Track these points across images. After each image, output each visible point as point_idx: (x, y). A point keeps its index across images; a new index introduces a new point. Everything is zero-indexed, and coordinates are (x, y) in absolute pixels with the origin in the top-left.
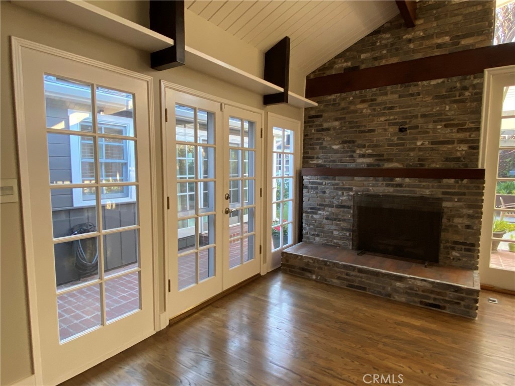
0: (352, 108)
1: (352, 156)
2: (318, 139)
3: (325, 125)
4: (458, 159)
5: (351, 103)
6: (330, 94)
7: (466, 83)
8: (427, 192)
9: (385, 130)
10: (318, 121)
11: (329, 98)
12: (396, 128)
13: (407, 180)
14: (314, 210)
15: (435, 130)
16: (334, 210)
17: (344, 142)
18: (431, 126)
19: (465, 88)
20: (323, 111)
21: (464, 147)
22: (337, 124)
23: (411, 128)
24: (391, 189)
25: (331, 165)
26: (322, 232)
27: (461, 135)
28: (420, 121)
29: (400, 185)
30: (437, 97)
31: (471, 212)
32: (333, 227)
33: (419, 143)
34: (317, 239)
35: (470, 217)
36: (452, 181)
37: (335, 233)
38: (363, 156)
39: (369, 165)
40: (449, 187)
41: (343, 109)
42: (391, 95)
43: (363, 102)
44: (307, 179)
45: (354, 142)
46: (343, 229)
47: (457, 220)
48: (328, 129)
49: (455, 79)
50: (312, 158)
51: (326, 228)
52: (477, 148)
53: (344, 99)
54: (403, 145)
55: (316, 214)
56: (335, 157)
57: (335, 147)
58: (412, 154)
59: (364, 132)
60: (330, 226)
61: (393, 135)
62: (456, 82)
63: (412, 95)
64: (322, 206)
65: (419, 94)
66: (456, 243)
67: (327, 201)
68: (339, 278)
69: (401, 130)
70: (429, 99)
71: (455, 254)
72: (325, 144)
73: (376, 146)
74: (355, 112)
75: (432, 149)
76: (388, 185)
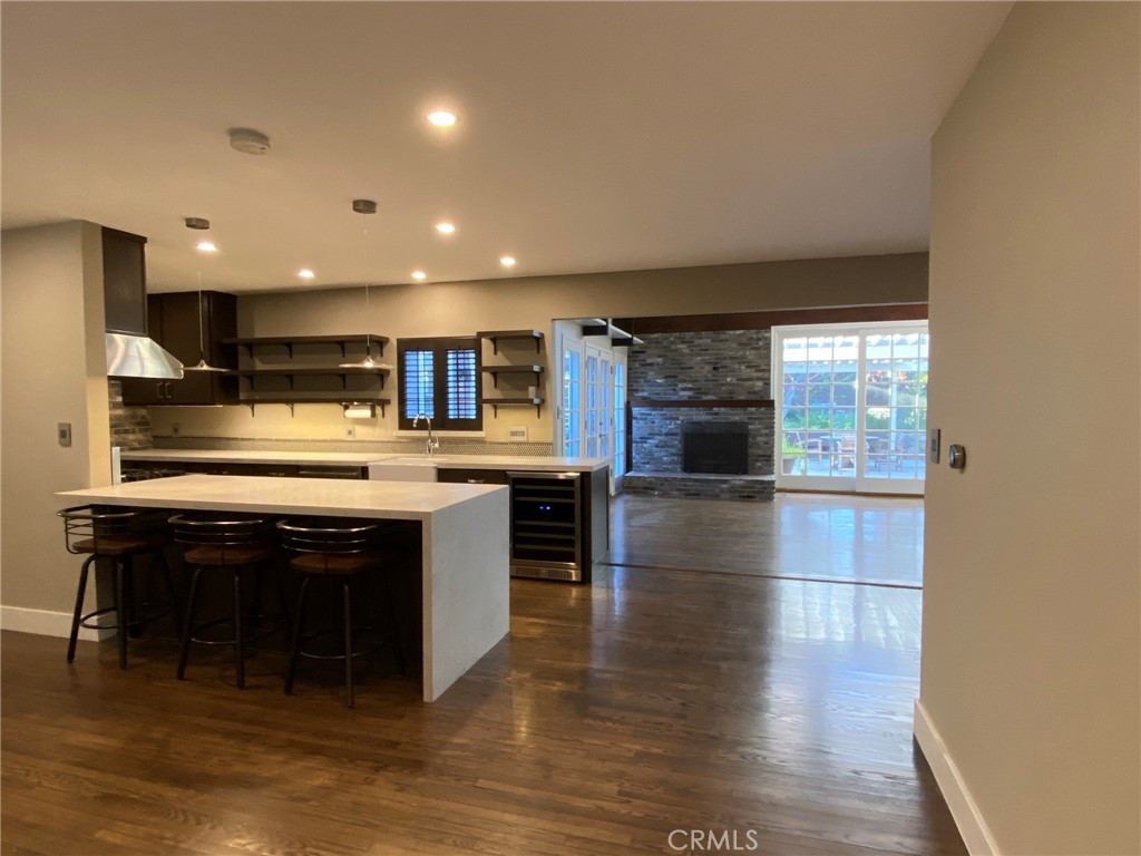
0: (673, 347)
1: (674, 390)
2: (643, 373)
3: (649, 361)
4: (755, 393)
5: (672, 342)
6: (652, 333)
7: (760, 335)
8: (737, 418)
9: (702, 368)
10: (642, 356)
11: (652, 336)
12: (711, 367)
13: (723, 409)
14: (644, 439)
15: (739, 369)
16: (662, 438)
17: (667, 377)
18: (737, 366)
19: (759, 339)
20: (645, 347)
21: (760, 384)
22: (660, 360)
23: (722, 367)
24: (710, 417)
25: (655, 397)
26: (653, 459)
27: (759, 374)
28: (728, 362)
29: (717, 414)
30: (740, 344)
31: (767, 431)
32: (664, 453)
33: (729, 380)
34: (648, 466)
35: (767, 435)
36: (754, 409)
37: (665, 459)
38: (684, 389)
39: (690, 397)
40: (752, 413)
41: (665, 347)
42: (705, 339)
43: (683, 342)
44: (636, 411)
45: (675, 377)
46: (672, 455)
47: (759, 439)
48: (652, 364)
49: (752, 331)
50: (637, 391)
51: (656, 455)
52: (769, 384)
53: (666, 339)
54: (716, 381)
55: (645, 442)
56: (659, 390)
57: (660, 381)
58: (723, 388)
59: (684, 368)
60: (659, 453)
61: (708, 372)
62: (752, 333)
63: (722, 341)
64: (652, 435)
65: (727, 340)
66: (760, 456)
67: (656, 430)
68: (678, 490)
69: (714, 369)
70: (734, 345)
71: (759, 464)
72: (649, 378)
73: (696, 381)
74: (676, 350)
75: (738, 385)
76: (708, 414)
